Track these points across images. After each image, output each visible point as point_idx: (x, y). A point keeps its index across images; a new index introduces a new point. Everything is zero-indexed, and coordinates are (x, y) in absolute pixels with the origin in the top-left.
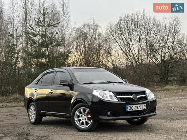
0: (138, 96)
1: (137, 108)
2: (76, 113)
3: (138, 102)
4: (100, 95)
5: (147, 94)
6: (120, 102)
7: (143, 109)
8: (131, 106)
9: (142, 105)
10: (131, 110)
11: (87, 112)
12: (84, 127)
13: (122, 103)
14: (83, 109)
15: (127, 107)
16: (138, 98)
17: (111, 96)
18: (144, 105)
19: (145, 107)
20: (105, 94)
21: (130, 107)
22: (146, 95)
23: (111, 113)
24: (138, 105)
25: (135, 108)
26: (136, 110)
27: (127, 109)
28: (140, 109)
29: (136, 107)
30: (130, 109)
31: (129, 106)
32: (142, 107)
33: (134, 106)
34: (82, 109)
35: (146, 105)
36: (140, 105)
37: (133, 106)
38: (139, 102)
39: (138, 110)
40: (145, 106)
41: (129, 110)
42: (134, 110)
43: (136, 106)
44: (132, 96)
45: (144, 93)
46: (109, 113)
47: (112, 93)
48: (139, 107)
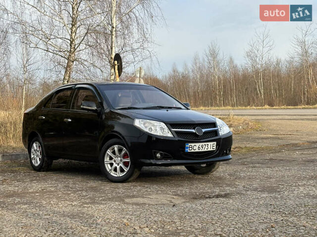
0: (204, 130)
2: (107, 152)
3: (204, 139)
4: (146, 127)
5: (219, 127)
6: (177, 139)
7: (212, 149)
8: (193, 144)
9: (209, 143)
10: (193, 151)
11: (123, 152)
12: (116, 176)
13: (179, 140)
14: (118, 147)
15: (187, 146)
16: (204, 133)
17: (162, 129)
18: (212, 143)
19: (215, 147)
20: (154, 125)
21: (191, 146)
22: (215, 128)
23: (161, 154)
24: (203, 144)
25: (199, 147)
26: (200, 150)
27: (186, 150)
28: (206, 150)
29: (200, 147)
30: (191, 149)
31: (189, 144)
32: (209, 146)
33: (198, 145)
34: (116, 148)
35: (215, 143)
37: (196, 144)
38: (206, 138)
39: (203, 150)
40: (214, 145)
41: (189, 151)
42: (197, 150)
43: (201, 144)
44: (194, 129)
45: (214, 125)
46: (158, 155)
47: (164, 124)
48: (204, 146)
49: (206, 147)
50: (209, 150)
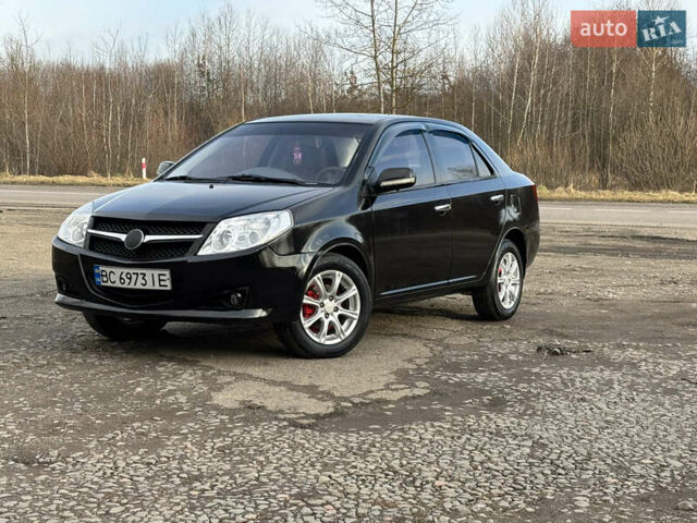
0: (149, 238)
1: (130, 279)
7: (157, 287)
8: (108, 269)
9: (149, 272)
10: (109, 284)
15: (97, 271)
18: (156, 272)
19: (168, 283)
24: (131, 271)
25: (121, 278)
26: (125, 286)
27: (98, 280)
28: (139, 286)
29: (123, 276)
30: (105, 279)
31: (101, 268)
32: (149, 278)
33: (118, 271)
35: (167, 272)
36: (139, 271)
37: (114, 270)
39: (132, 286)
40: (162, 278)
41: (102, 284)
42: (118, 284)
43: (126, 271)
48: (134, 277)
49: (140, 280)
50: (149, 286)
